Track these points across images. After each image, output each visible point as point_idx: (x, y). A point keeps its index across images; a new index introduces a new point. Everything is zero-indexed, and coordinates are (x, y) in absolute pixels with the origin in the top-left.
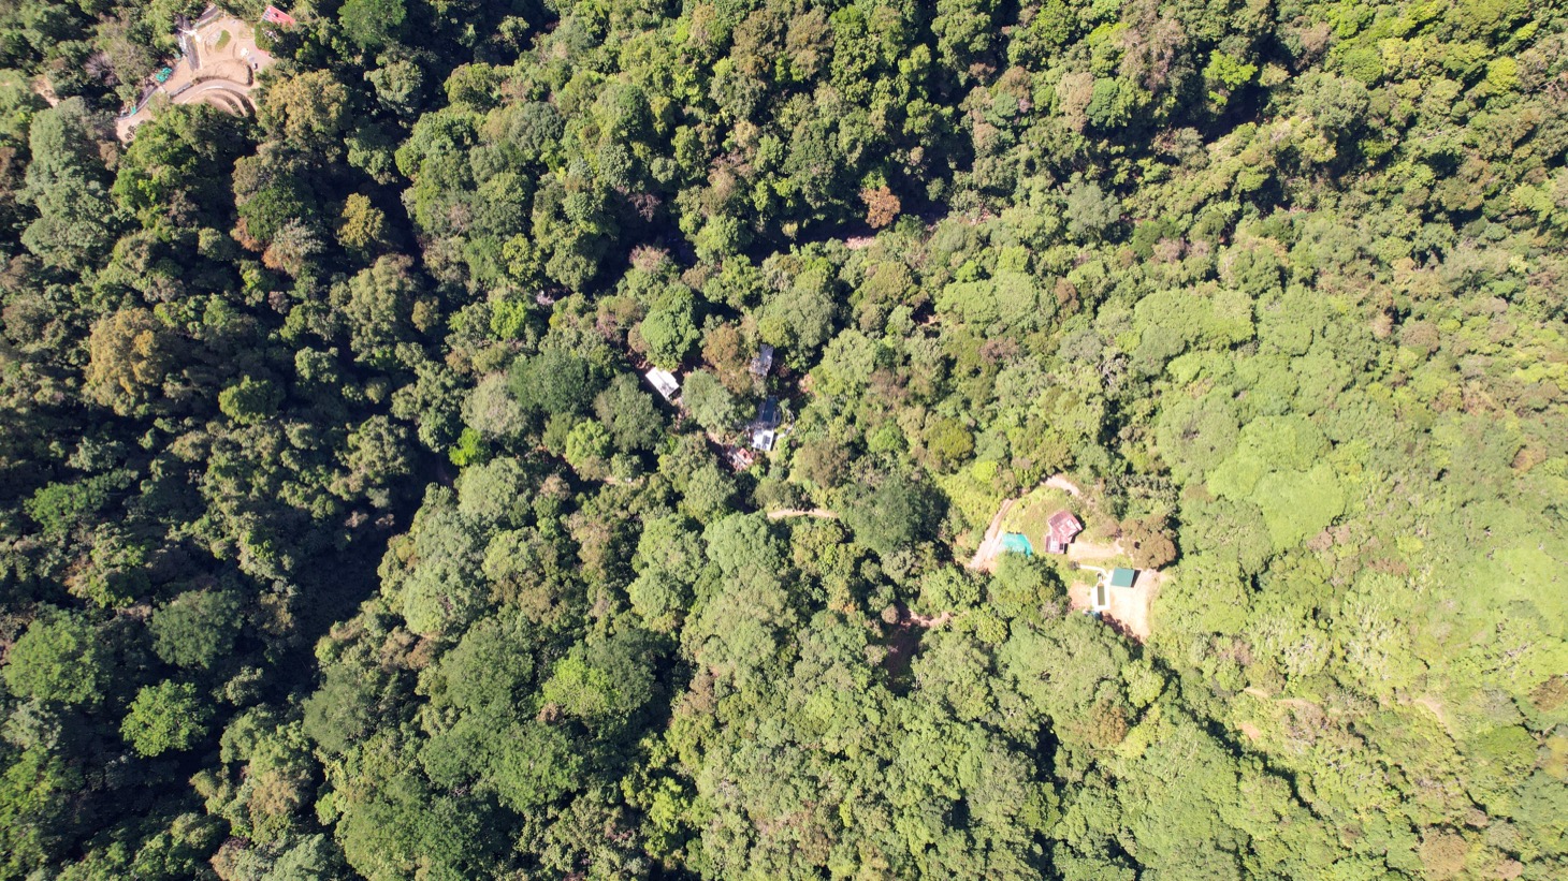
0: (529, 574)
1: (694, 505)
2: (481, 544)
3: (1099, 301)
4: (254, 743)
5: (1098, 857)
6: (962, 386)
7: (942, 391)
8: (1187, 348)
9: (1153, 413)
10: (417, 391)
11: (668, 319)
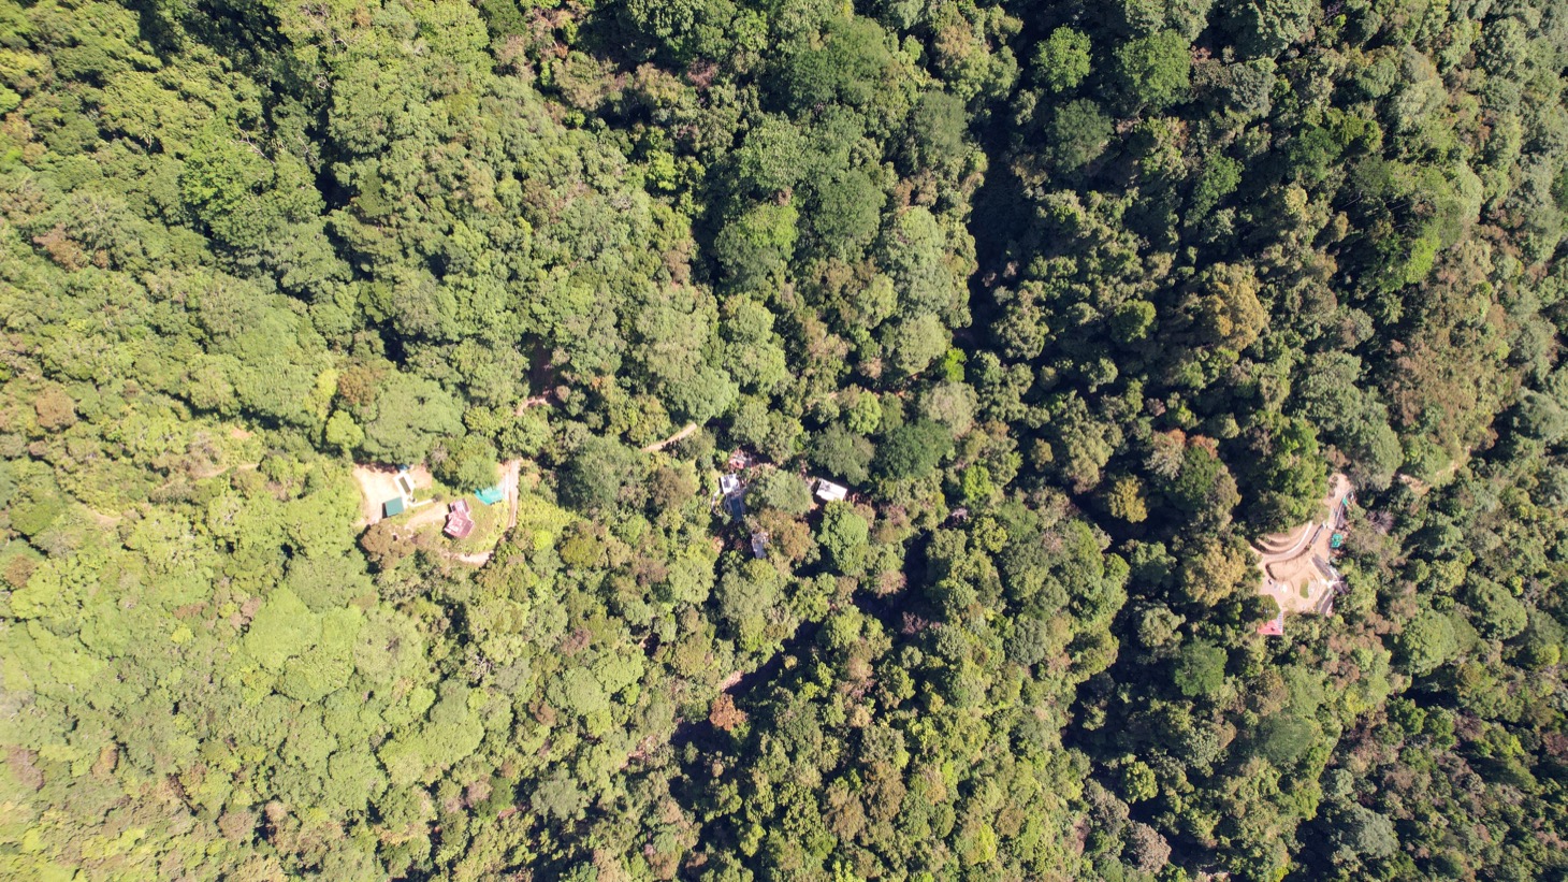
0: (855, 292)
1: (756, 406)
2: (902, 296)
3: (515, 721)
4: (991, 70)
6: (592, 599)
7: (606, 589)
8: (427, 717)
9: (430, 650)
10: (1015, 391)
11: (848, 540)
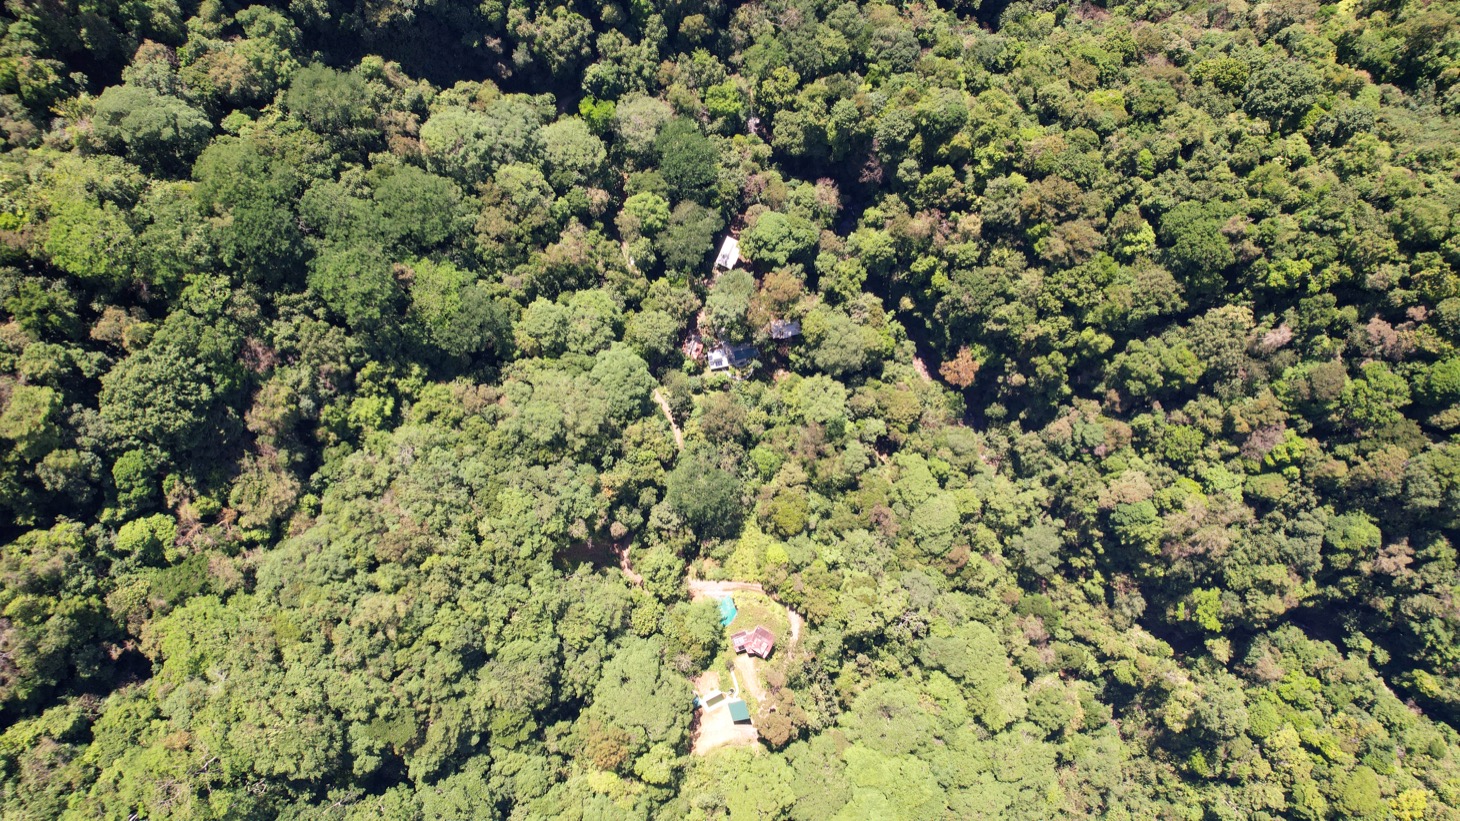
0: (514, 208)
1: (636, 324)
2: (521, 156)
3: (963, 589)
4: (264, 34)
5: (492, 794)
6: (838, 506)
7: (828, 489)
8: (957, 680)
9: (890, 675)
10: (626, 48)
11: (784, 231)
